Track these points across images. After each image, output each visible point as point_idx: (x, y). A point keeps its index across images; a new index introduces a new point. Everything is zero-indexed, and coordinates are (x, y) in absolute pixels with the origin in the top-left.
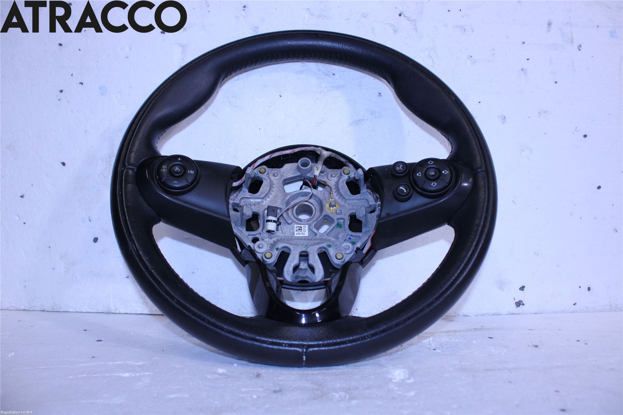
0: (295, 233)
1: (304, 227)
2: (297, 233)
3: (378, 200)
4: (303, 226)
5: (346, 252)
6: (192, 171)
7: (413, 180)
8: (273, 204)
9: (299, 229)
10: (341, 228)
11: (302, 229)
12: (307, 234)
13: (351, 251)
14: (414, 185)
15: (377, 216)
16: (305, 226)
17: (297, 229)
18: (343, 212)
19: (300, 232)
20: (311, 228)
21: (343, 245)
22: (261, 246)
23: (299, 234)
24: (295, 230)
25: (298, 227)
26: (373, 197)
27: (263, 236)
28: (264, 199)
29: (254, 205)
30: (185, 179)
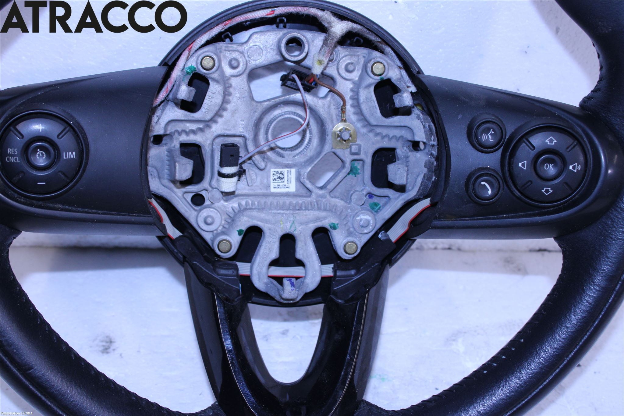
0: (272, 184)
1: (288, 173)
2: (276, 184)
3: (433, 138)
4: (285, 170)
5: (363, 231)
6: (72, 153)
7: (509, 171)
8: (230, 130)
9: (280, 178)
10: (357, 175)
11: (284, 178)
12: (292, 188)
13: (372, 229)
14: (509, 179)
15: (426, 163)
16: (290, 171)
17: (276, 176)
18: (364, 149)
19: (281, 184)
20: (302, 180)
21: (358, 218)
22: (209, 220)
23: (279, 187)
24: (272, 179)
25: (277, 172)
26: (424, 126)
27: (213, 196)
28: (213, 120)
29: (193, 132)
30: (60, 174)
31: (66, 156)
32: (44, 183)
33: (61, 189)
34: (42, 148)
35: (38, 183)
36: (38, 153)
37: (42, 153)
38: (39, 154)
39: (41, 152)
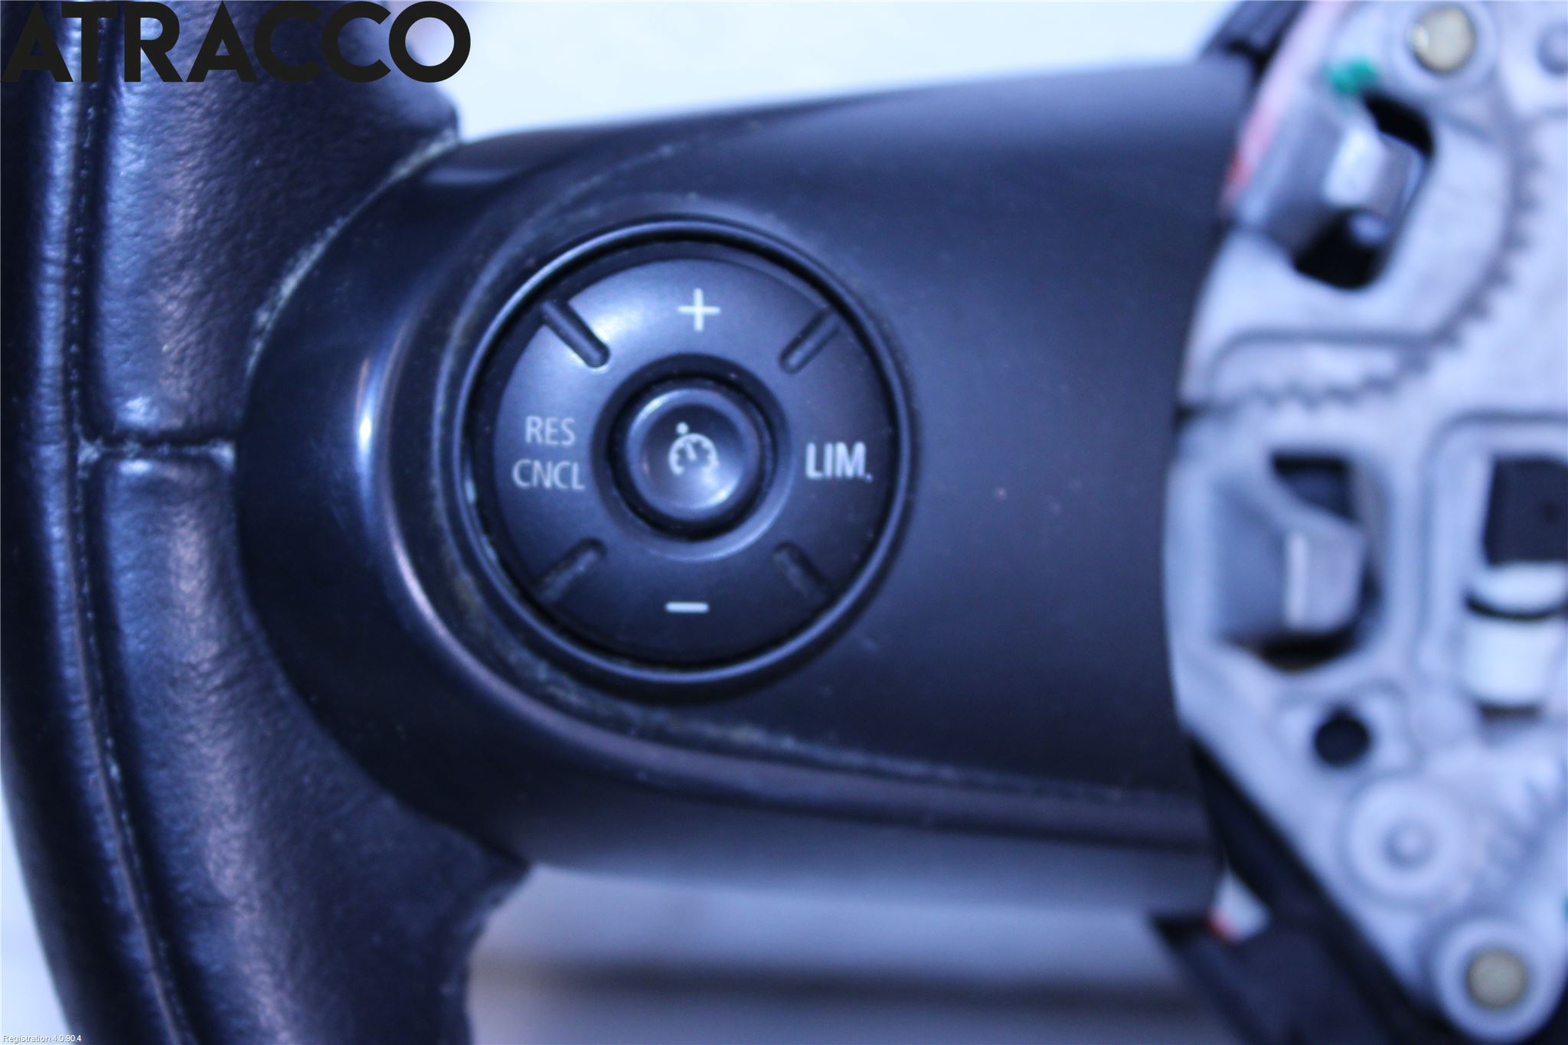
6: (851, 452)
22: (1410, 845)
28: (1446, 335)
29: (1343, 395)
30: (782, 557)
31: (820, 466)
32: (700, 607)
33: (777, 642)
34: (700, 419)
35: (674, 607)
36: (678, 444)
37: (697, 446)
38: (682, 453)
39: (696, 437)
